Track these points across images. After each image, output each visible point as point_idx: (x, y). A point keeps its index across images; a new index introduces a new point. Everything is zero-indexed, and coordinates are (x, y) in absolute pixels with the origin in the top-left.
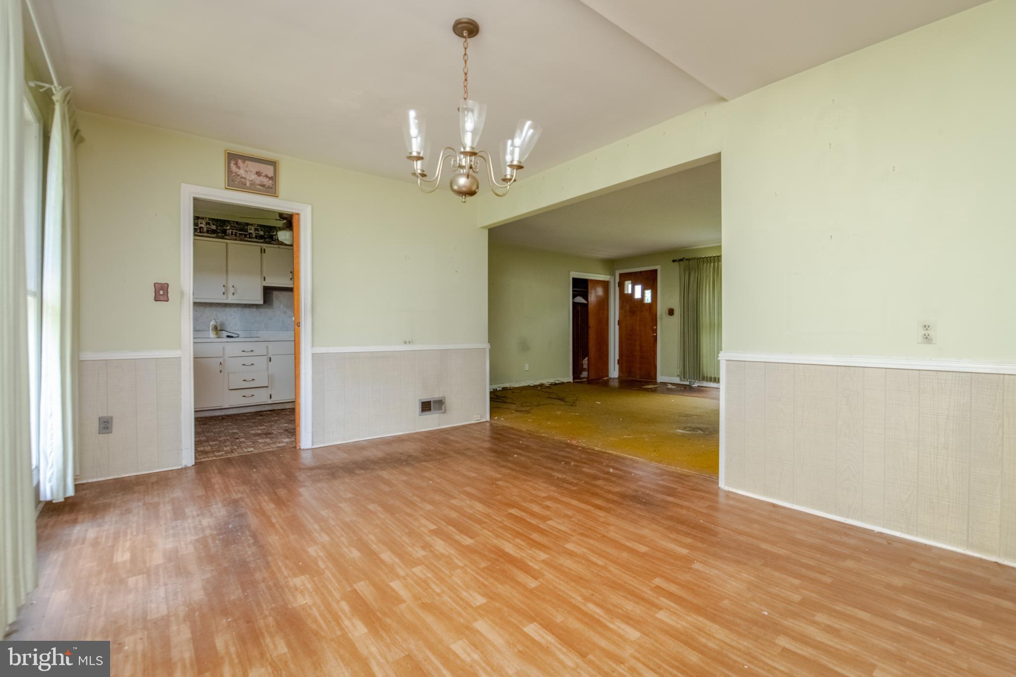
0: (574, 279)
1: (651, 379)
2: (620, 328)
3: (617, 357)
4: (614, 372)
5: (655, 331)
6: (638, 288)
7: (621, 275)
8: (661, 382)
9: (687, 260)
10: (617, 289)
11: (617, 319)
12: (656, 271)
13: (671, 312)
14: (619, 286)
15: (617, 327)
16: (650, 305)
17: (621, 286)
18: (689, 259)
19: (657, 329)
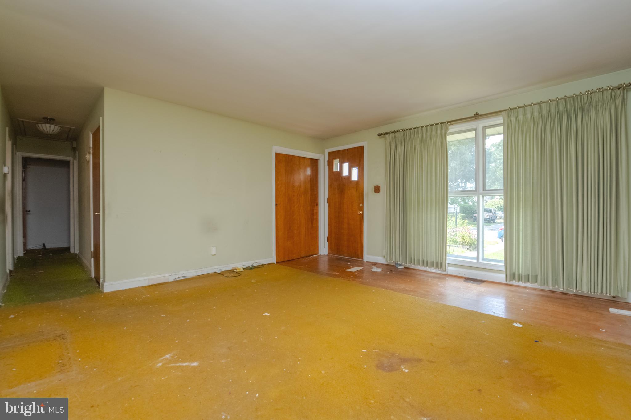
0: (277, 155)
1: (358, 258)
2: (329, 206)
3: (327, 235)
4: (323, 249)
5: (362, 209)
6: (346, 166)
7: (330, 154)
8: (367, 262)
9: (392, 132)
10: (327, 167)
11: (327, 197)
12: (362, 148)
13: (377, 189)
14: (328, 165)
15: (327, 205)
16: (357, 182)
17: (330, 164)
18: (395, 132)
19: (363, 206)
